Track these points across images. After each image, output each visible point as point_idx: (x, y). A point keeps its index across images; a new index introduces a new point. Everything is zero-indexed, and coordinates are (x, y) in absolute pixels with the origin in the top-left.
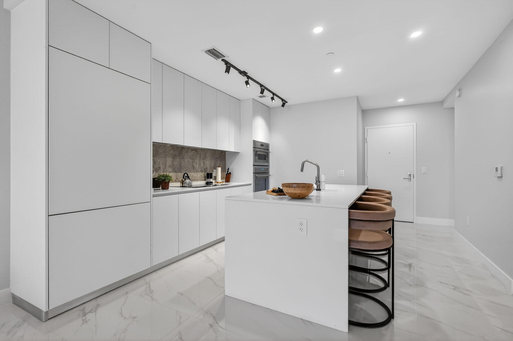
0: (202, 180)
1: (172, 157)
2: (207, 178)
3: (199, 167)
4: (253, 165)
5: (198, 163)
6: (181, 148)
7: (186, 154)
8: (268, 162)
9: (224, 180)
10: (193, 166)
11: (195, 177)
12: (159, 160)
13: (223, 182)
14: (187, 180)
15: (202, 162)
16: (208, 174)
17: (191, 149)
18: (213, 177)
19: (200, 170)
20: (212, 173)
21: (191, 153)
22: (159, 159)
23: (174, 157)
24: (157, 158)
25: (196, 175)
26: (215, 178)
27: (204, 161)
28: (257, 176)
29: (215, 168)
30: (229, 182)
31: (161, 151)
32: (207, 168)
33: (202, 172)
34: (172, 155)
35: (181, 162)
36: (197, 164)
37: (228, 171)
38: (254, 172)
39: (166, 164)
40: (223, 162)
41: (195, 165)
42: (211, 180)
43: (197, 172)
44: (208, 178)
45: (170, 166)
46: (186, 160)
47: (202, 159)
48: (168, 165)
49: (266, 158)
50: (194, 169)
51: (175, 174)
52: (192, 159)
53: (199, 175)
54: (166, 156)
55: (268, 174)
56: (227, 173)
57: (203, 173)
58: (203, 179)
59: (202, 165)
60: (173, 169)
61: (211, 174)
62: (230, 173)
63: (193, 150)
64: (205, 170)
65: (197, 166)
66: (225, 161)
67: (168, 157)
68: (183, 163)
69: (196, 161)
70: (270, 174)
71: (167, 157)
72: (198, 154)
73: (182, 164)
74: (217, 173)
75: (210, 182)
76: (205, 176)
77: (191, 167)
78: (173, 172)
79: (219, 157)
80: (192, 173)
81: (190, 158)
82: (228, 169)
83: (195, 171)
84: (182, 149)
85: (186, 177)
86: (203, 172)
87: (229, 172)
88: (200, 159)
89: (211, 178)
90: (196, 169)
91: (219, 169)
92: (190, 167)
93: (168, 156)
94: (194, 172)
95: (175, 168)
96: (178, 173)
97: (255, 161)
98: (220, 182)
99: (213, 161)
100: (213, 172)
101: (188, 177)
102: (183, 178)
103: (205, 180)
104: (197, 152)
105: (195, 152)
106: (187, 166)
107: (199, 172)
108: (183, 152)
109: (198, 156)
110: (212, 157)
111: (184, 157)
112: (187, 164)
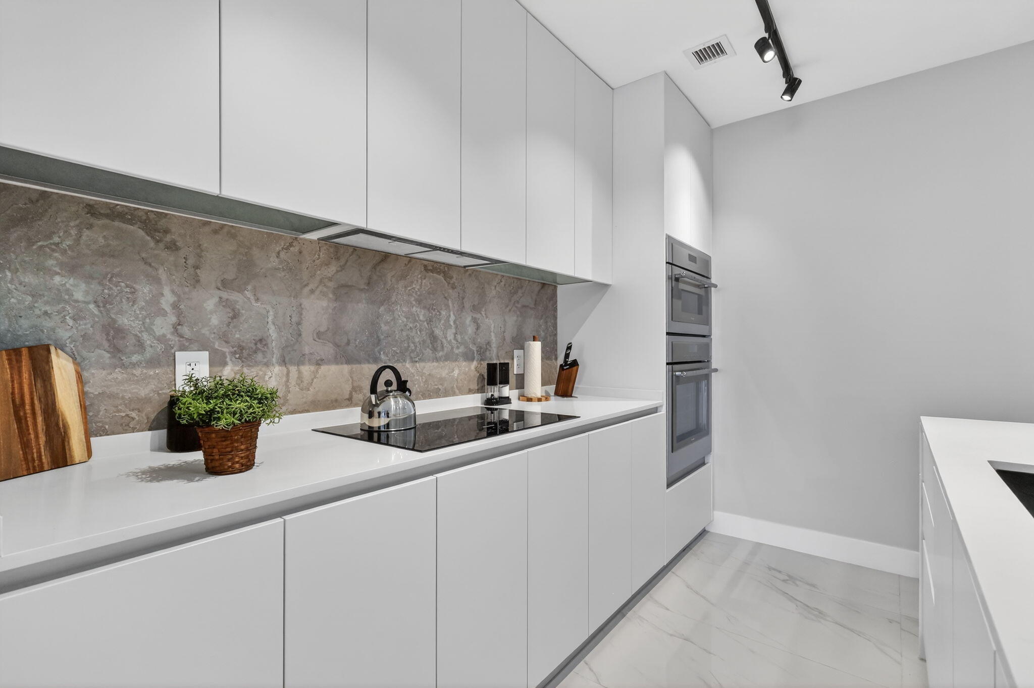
0: (470, 391)
1: (331, 296)
2: (489, 384)
3: (455, 339)
4: (668, 334)
5: (452, 323)
7: (401, 283)
8: (707, 322)
9: (552, 388)
10: (433, 338)
11: (442, 380)
12: (258, 304)
13: (547, 398)
14: (392, 401)
15: (468, 321)
16: (491, 368)
17: (425, 266)
18: (512, 379)
19: (462, 349)
20: (508, 363)
21: (421, 283)
22: (257, 300)
23: (342, 292)
24: (248, 294)
25: (444, 373)
26: (521, 383)
27: (478, 316)
28: (677, 377)
29: (519, 343)
30: (571, 396)
31: (274, 262)
32: (489, 343)
33: (469, 357)
34: (331, 284)
35: (379, 316)
36: (447, 326)
37: (567, 356)
38: (670, 361)
39: (299, 324)
40: (546, 322)
41: (438, 332)
42: (506, 391)
43: (447, 358)
44: (492, 381)
45: (318, 335)
46: (401, 311)
47: (467, 305)
48: (308, 330)
49: (704, 308)
50: (434, 349)
51: (346, 368)
52: (430, 308)
53: (456, 372)
54: (302, 289)
55: (708, 367)
56: (565, 362)
57: (475, 363)
58: (475, 386)
59: (471, 330)
60: (337, 345)
61: (505, 367)
62: (575, 363)
63: (432, 271)
64: (482, 351)
65: (450, 336)
66: (555, 318)
67: (312, 291)
68: (387, 323)
69: (443, 313)
70: (714, 365)
71: (306, 290)
72: (453, 288)
73: (384, 328)
74: (525, 363)
75: (500, 398)
76: (482, 376)
77: (424, 341)
78: (336, 360)
79: (535, 304)
81: (419, 301)
82: (569, 348)
84: (379, 262)
85: (388, 383)
86: (473, 360)
87: (571, 359)
88: (462, 308)
89: (505, 381)
90: (445, 349)
91: (536, 348)
92: (417, 340)
93: (311, 286)
94: (437, 360)
95: (348, 343)
96: (360, 363)
97: (672, 316)
98: (539, 395)
99: (512, 320)
100: (513, 359)
101: (403, 387)
102: (373, 390)
103: (481, 390)
104: (447, 276)
105: (441, 277)
106: (404, 334)
107: (456, 360)
108: (389, 276)
109: (453, 294)
110: (510, 301)
111: (393, 299)
112: (406, 325)
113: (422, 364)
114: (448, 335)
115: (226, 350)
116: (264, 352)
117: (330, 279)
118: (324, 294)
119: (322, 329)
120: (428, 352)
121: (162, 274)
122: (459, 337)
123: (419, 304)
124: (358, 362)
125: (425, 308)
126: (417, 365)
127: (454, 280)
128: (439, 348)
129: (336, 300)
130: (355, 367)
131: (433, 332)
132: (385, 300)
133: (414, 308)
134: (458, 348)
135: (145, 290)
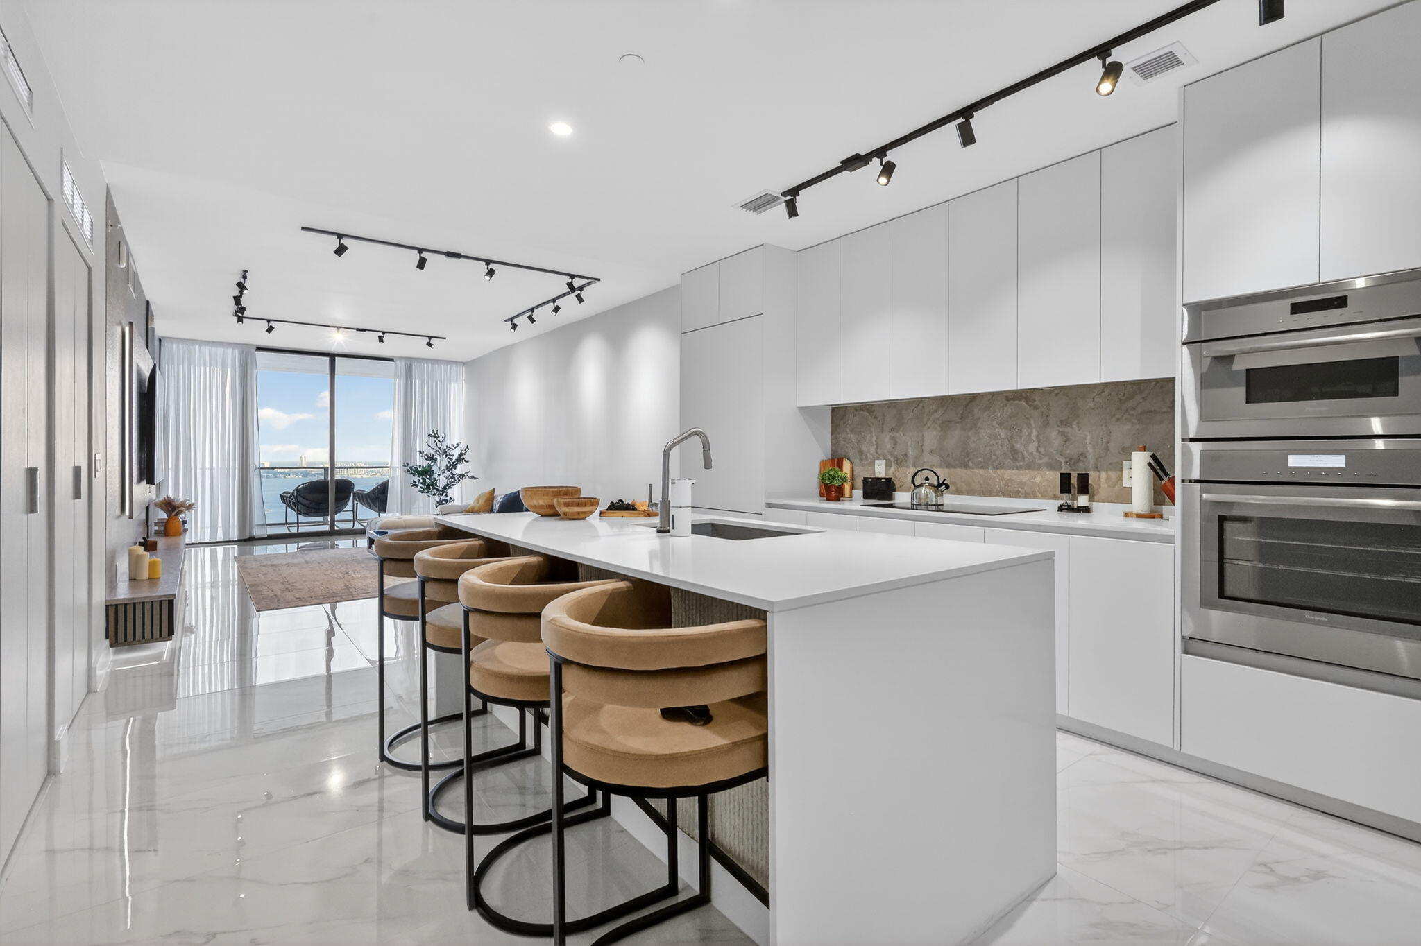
1: (939, 429)
5: (1034, 438)
6: (968, 400)
7: (987, 413)
10: (1014, 451)
11: (1022, 484)
12: (904, 437)
16: (1064, 477)
17: (1007, 397)
19: (1044, 460)
21: (1003, 412)
23: (946, 425)
25: (1025, 479)
26: (1130, 496)
27: (1068, 429)
29: (1130, 453)
32: (1083, 455)
34: (940, 422)
35: (968, 437)
36: (1030, 441)
39: (922, 446)
42: (1083, 501)
43: (1029, 466)
44: (1065, 489)
45: (932, 451)
46: (985, 434)
48: (926, 449)
50: (1015, 460)
52: (1011, 428)
53: (1038, 480)
54: (923, 427)
57: (1047, 473)
58: (1047, 493)
60: (941, 457)
65: (1032, 448)
67: (929, 428)
68: (974, 442)
69: (1025, 430)
71: (925, 428)
72: (1036, 408)
73: (972, 445)
75: (1079, 506)
77: (1005, 454)
80: (1009, 471)
81: (1000, 425)
83: (1021, 463)
84: (971, 401)
86: (1043, 469)
90: (1027, 459)
92: (999, 453)
93: (928, 425)
94: (1018, 468)
96: (955, 468)
99: (1123, 428)
100: (1122, 471)
102: (913, 482)
103: (1054, 497)
104: (1029, 401)
105: (1023, 403)
106: (988, 448)
107: (1038, 469)
108: (976, 411)
109: (1036, 413)
110: (1119, 409)
111: (979, 424)
112: (989, 443)
113: (1002, 471)
114: (1030, 448)
115: (892, 459)
116: (906, 461)
117: (938, 419)
118: (935, 429)
119: (934, 448)
120: (1008, 462)
121: (873, 429)
122: (1042, 450)
123: (1001, 426)
124: (954, 467)
125: (1006, 428)
126: (998, 471)
127: (1037, 402)
128: (1019, 459)
129: (941, 431)
130: (952, 470)
131: (1014, 446)
132: (974, 426)
133: (997, 430)
134: (1041, 459)
135: (868, 436)
